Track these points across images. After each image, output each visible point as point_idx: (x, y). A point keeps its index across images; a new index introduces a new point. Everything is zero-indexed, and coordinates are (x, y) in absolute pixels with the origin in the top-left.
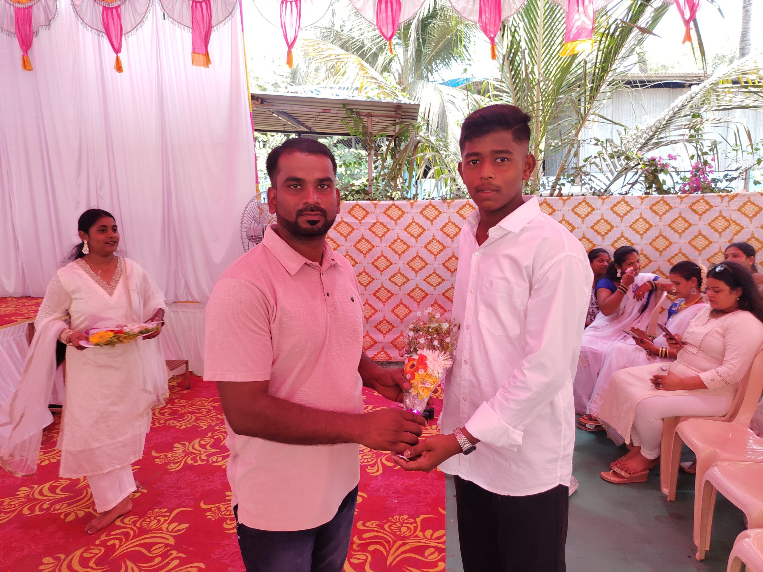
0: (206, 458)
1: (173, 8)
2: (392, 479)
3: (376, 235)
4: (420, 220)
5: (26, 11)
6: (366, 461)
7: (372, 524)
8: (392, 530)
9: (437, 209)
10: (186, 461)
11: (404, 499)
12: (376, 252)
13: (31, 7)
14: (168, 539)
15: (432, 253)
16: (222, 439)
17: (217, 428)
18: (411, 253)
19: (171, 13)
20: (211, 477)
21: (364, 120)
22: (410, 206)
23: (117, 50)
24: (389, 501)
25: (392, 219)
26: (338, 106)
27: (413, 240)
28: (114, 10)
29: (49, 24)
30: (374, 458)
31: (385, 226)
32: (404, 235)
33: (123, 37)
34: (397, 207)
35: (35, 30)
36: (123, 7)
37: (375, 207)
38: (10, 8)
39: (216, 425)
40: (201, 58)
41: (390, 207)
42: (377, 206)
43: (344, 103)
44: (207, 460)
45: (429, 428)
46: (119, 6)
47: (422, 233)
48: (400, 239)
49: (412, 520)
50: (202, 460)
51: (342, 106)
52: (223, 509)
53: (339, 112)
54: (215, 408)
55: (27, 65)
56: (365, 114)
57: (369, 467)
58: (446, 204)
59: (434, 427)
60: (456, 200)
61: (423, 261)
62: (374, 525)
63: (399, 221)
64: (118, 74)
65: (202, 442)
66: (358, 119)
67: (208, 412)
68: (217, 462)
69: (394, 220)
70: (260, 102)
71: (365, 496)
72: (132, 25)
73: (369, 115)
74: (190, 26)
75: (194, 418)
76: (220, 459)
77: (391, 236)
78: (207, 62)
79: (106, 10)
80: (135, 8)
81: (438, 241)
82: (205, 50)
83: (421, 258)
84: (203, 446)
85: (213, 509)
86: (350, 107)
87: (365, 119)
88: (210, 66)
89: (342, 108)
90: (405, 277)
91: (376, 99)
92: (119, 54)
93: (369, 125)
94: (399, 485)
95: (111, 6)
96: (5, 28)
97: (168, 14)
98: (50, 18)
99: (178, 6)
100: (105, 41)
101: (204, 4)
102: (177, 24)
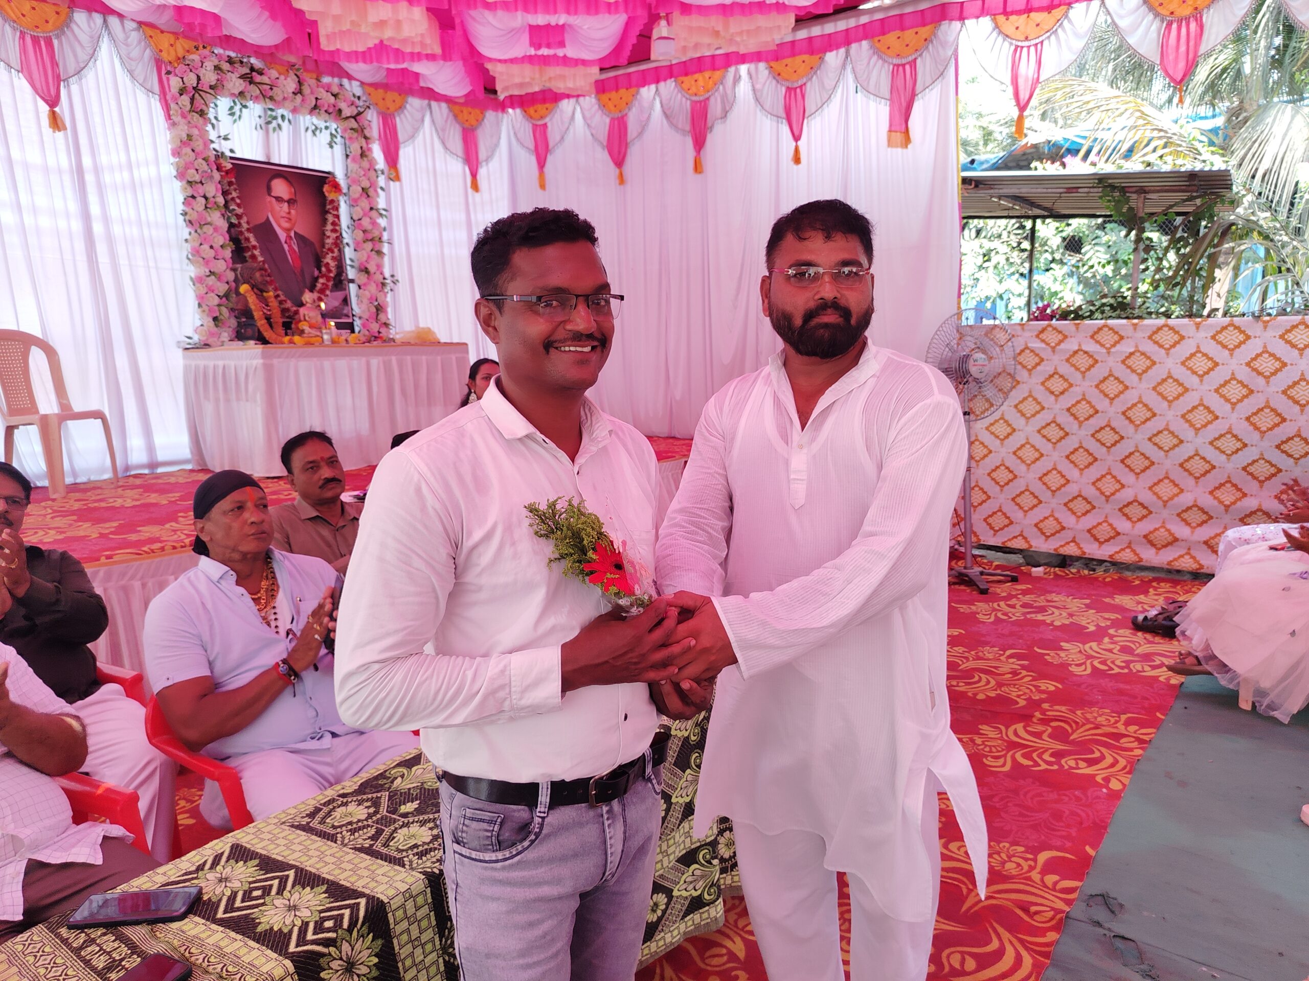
1: (868, 78)
2: (1101, 679)
3: (1133, 371)
4: (1211, 348)
5: (703, 103)
8: (1084, 716)
11: (1111, 698)
12: (1131, 397)
13: (708, 99)
15: (1228, 400)
18: (1191, 399)
19: (865, 84)
21: (1133, 199)
23: (797, 138)
24: (1090, 696)
26: (1091, 182)
28: (798, 90)
29: (726, 116)
31: (1148, 358)
32: (1180, 373)
33: (805, 121)
34: (1173, 328)
36: (808, 85)
37: (1135, 329)
38: (686, 102)
40: (899, 137)
42: (1139, 328)
43: (1101, 178)
46: (805, 84)
47: (1211, 369)
48: (1172, 377)
49: (1115, 715)
51: (1098, 182)
55: (698, 167)
56: (1134, 189)
57: (1073, 666)
58: (1260, 324)
61: (1210, 412)
63: (1173, 351)
64: (795, 167)
66: (1123, 198)
69: (1165, 349)
70: (973, 186)
71: (1060, 687)
72: (817, 105)
73: (1142, 191)
74: (888, 96)
77: (1157, 373)
78: (907, 140)
79: (790, 90)
80: (823, 83)
82: (904, 126)
83: (1207, 408)
86: (1110, 181)
87: (1134, 196)
88: (909, 146)
89: (1099, 185)
90: (1177, 437)
92: (799, 143)
93: (1141, 205)
95: (796, 85)
96: (680, 126)
97: (862, 86)
98: (727, 108)
99: (875, 73)
100: (785, 129)
101: (908, 67)
102: (872, 96)
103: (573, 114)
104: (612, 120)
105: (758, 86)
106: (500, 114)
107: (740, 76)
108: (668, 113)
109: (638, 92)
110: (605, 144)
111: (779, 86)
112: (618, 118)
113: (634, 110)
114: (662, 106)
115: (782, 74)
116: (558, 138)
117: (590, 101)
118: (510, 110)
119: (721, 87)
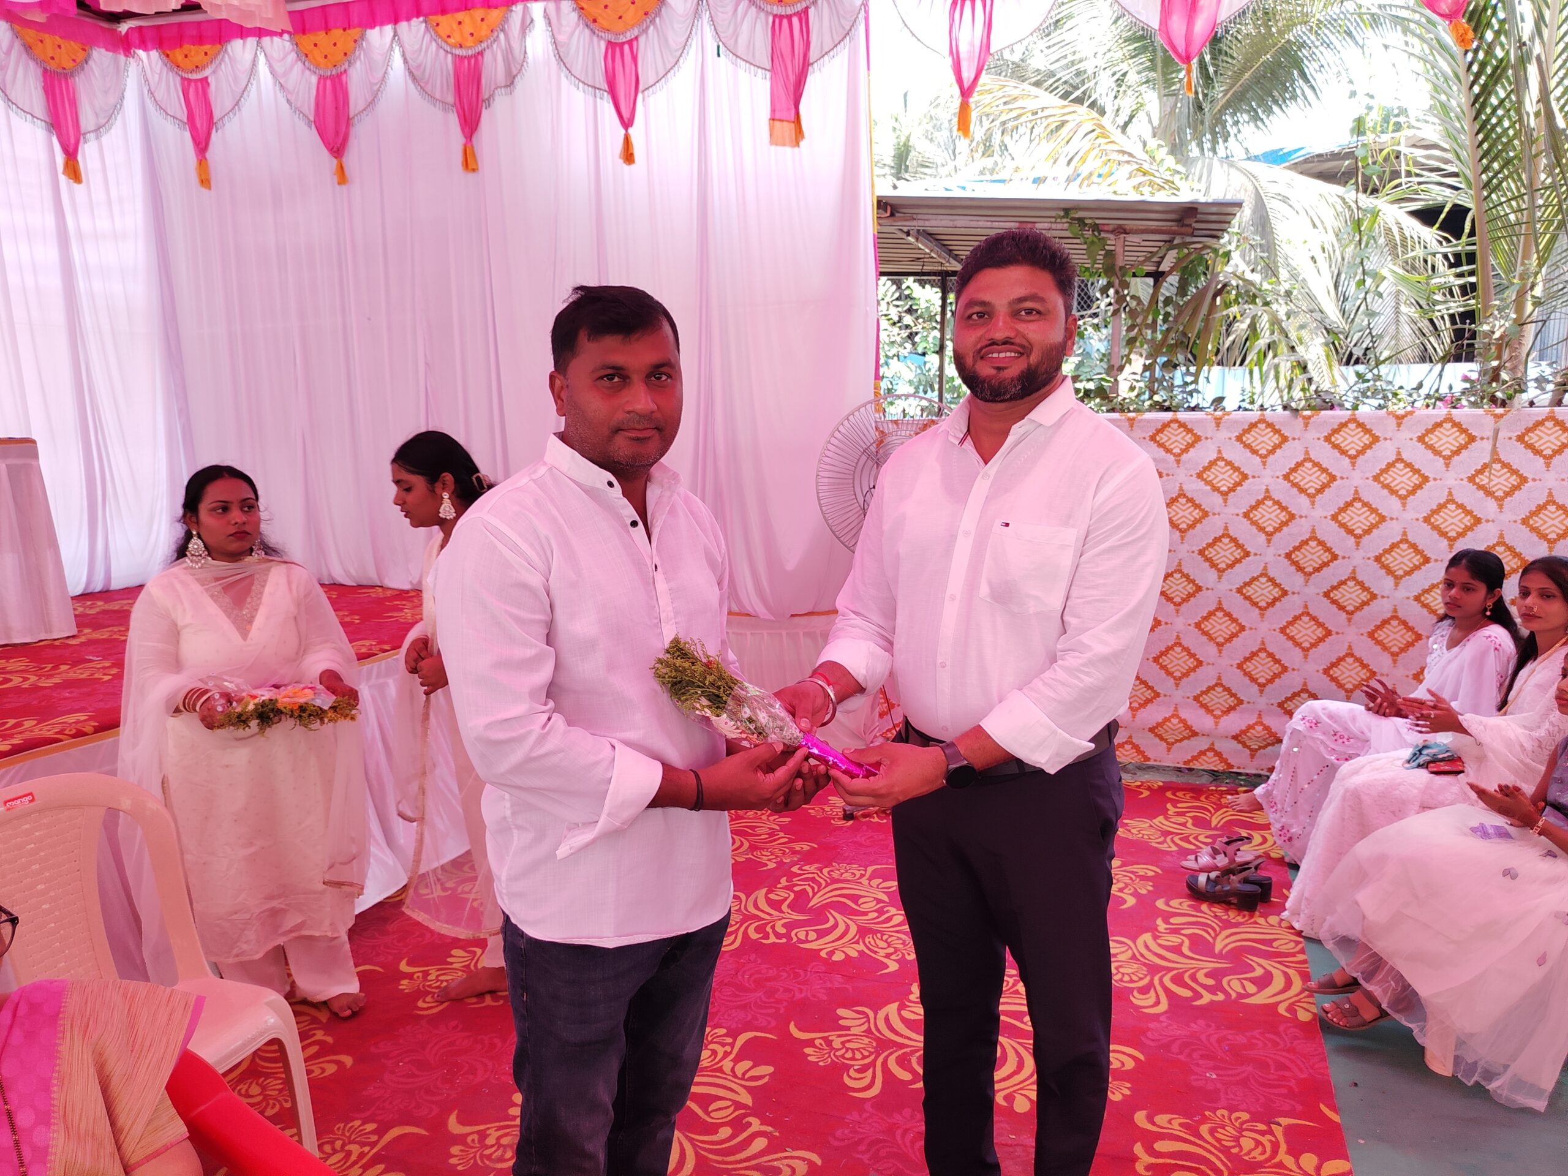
0: (783, 931)
1: (736, 35)
2: (1193, 1025)
4: (1237, 454)
5: (473, 61)
6: (1126, 978)
7: (1170, 1122)
8: (1219, 1140)
9: (1277, 431)
10: (745, 932)
11: (1230, 1072)
13: (481, 53)
14: (736, 1093)
15: (1261, 529)
16: (811, 894)
17: (795, 869)
18: (1211, 528)
19: (730, 44)
20: (802, 972)
21: (1109, 242)
22: (1213, 424)
23: (627, 123)
24: (1197, 1074)
25: (1168, 451)
26: (1053, 213)
27: (1218, 499)
28: (626, 47)
29: (512, 83)
30: (1146, 976)
32: (1196, 489)
33: (640, 96)
34: (1182, 425)
35: (486, 96)
36: (642, 40)
37: (1130, 427)
38: (446, 57)
39: (794, 864)
40: (786, 128)
41: (1166, 425)
42: (1136, 424)
43: (1068, 206)
44: (787, 935)
45: (1261, 921)
46: (636, 38)
47: (1239, 484)
48: (1185, 496)
49: (1262, 1127)
50: (778, 935)
51: (1062, 213)
52: (837, 1043)
53: (1054, 226)
54: (783, 828)
55: (469, 162)
56: (1111, 228)
57: (1135, 993)
58: (1298, 420)
59: (1273, 919)
60: (1323, 412)
61: (1238, 546)
62: (1176, 1124)
63: (1185, 457)
64: (625, 167)
65: (772, 896)
66: (1096, 240)
67: (771, 835)
68: (807, 941)
69: (1175, 455)
70: (888, 214)
71: (1141, 1057)
72: (657, 73)
73: (1122, 231)
74: (768, 66)
75: (746, 845)
76: (812, 936)
78: (798, 134)
79: (613, 47)
80: (665, 40)
81: (1277, 503)
82: (793, 112)
83: (1234, 540)
84: (776, 905)
85: (817, 1042)
86: (1080, 214)
87: (1111, 236)
88: (802, 144)
89: (1063, 217)
91: (1133, 197)
92: (630, 130)
93: (1119, 250)
94: (1213, 1039)
95: (622, 39)
96: (438, 96)
97: (726, 46)
98: (515, 72)
99: (745, 27)
100: (607, 106)
101: (795, 20)
102: (743, 63)
103: (254, 63)
104: (322, 79)
105: (561, 38)
106: (122, 58)
107: (532, 21)
108: (415, 72)
109: (363, 37)
110: (312, 118)
111: (595, 39)
112: (332, 78)
113: (358, 63)
114: (405, 61)
115: (600, 20)
116: (228, 105)
117: (280, 46)
118: (141, 53)
119: (502, 36)
